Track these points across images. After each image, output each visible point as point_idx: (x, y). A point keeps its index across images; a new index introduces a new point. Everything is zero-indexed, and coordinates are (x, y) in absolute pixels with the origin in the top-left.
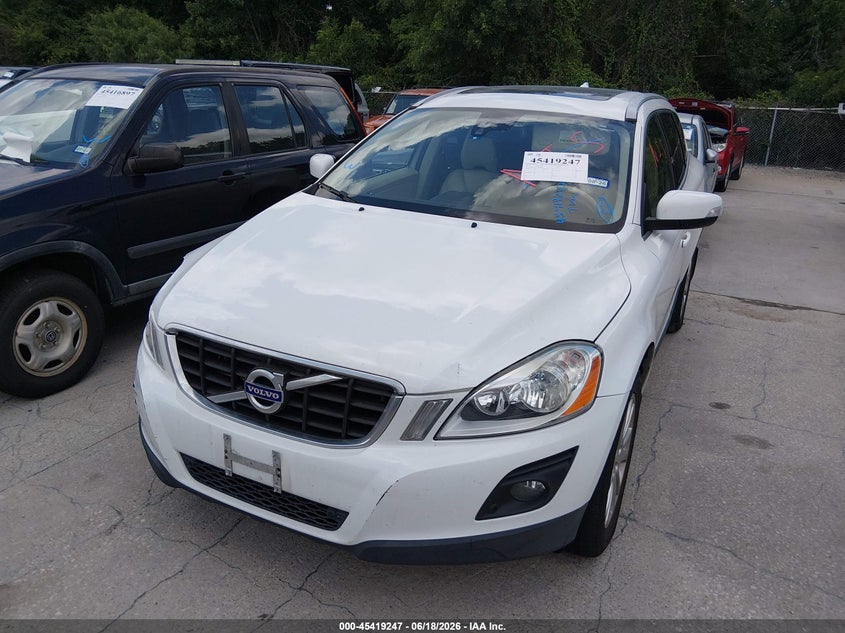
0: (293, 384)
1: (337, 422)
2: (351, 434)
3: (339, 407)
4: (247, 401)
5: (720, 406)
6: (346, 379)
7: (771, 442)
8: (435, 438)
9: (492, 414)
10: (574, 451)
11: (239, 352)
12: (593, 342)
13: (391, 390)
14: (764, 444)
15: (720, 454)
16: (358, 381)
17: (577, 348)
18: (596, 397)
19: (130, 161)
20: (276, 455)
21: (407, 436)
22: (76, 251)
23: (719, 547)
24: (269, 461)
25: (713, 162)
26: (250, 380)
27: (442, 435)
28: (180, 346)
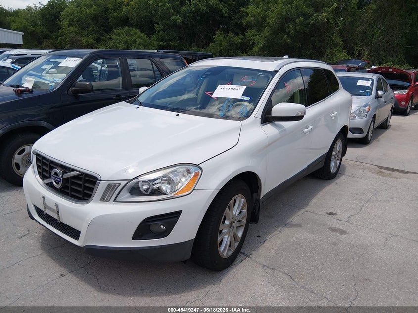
0: (66, 175)
1: (79, 192)
2: (85, 198)
3: (79, 186)
4: (52, 183)
5: (331, 214)
6: (82, 174)
7: (348, 232)
8: (115, 201)
9: (146, 193)
10: (179, 212)
11: (52, 162)
12: (198, 165)
13: (97, 179)
14: (343, 232)
15: (316, 234)
16: (87, 175)
17: (189, 167)
18: (194, 189)
19: (71, 89)
20: (57, 205)
21: (103, 199)
22: (42, 125)
23: (286, 274)
24: (55, 208)
25: (381, 97)
26: (53, 173)
27: (117, 200)
28: (37, 160)
